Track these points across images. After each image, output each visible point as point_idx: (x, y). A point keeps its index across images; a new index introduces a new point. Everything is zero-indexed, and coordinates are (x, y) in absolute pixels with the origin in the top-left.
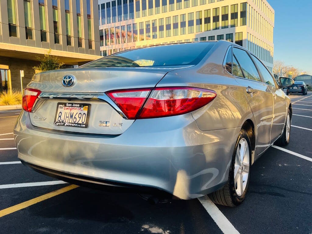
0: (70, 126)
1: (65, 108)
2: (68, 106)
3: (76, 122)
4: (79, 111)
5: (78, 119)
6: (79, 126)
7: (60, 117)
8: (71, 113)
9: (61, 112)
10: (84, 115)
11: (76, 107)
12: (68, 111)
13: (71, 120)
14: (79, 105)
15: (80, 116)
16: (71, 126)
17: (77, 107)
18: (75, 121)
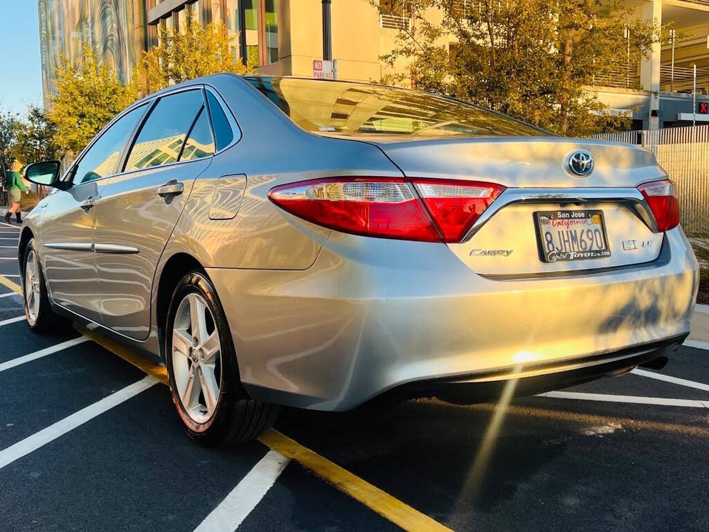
0: (580, 258)
1: (555, 223)
2: (562, 218)
3: (587, 250)
4: (586, 228)
5: (589, 243)
6: (599, 254)
7: (550, 242)
8: (570, 231)
9: (548, 233)
10: (597, 233)
11: (578, 218)
12: (563, 228)
13: (575, 246)
14: (583, 215)
15: (590, 237)
16: (584, 258)
17: (581, 218)
18: (584, 247)
